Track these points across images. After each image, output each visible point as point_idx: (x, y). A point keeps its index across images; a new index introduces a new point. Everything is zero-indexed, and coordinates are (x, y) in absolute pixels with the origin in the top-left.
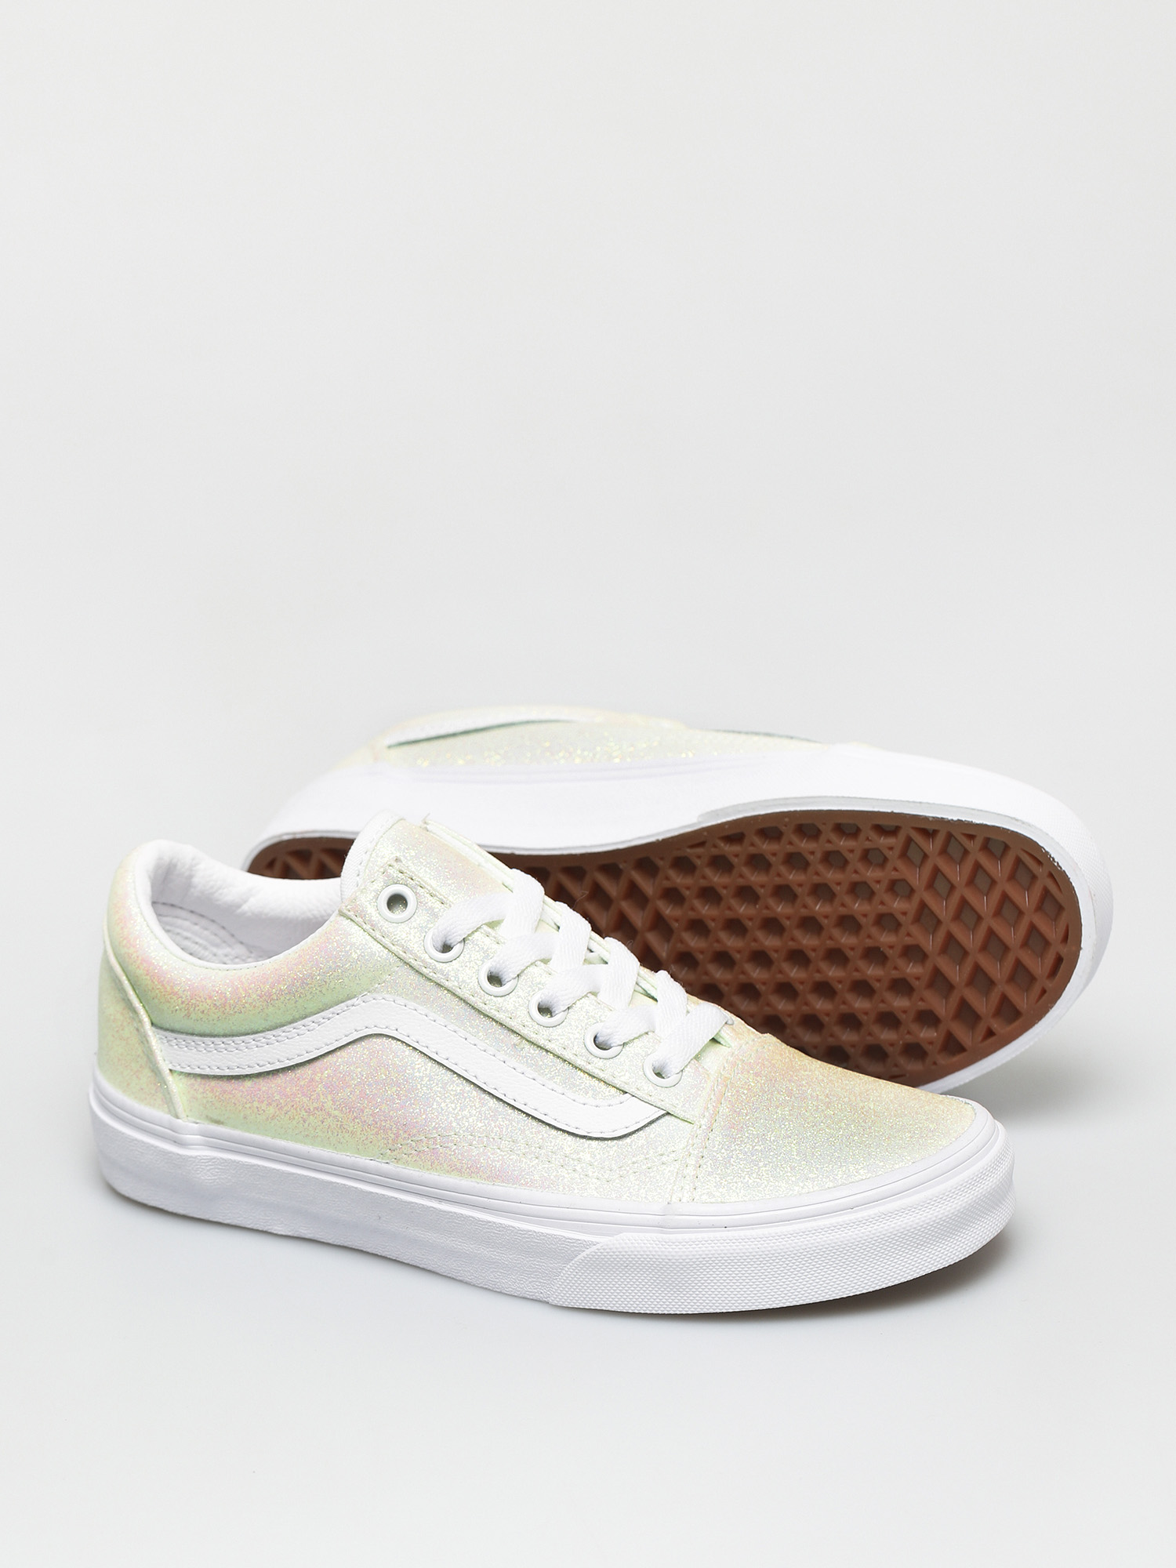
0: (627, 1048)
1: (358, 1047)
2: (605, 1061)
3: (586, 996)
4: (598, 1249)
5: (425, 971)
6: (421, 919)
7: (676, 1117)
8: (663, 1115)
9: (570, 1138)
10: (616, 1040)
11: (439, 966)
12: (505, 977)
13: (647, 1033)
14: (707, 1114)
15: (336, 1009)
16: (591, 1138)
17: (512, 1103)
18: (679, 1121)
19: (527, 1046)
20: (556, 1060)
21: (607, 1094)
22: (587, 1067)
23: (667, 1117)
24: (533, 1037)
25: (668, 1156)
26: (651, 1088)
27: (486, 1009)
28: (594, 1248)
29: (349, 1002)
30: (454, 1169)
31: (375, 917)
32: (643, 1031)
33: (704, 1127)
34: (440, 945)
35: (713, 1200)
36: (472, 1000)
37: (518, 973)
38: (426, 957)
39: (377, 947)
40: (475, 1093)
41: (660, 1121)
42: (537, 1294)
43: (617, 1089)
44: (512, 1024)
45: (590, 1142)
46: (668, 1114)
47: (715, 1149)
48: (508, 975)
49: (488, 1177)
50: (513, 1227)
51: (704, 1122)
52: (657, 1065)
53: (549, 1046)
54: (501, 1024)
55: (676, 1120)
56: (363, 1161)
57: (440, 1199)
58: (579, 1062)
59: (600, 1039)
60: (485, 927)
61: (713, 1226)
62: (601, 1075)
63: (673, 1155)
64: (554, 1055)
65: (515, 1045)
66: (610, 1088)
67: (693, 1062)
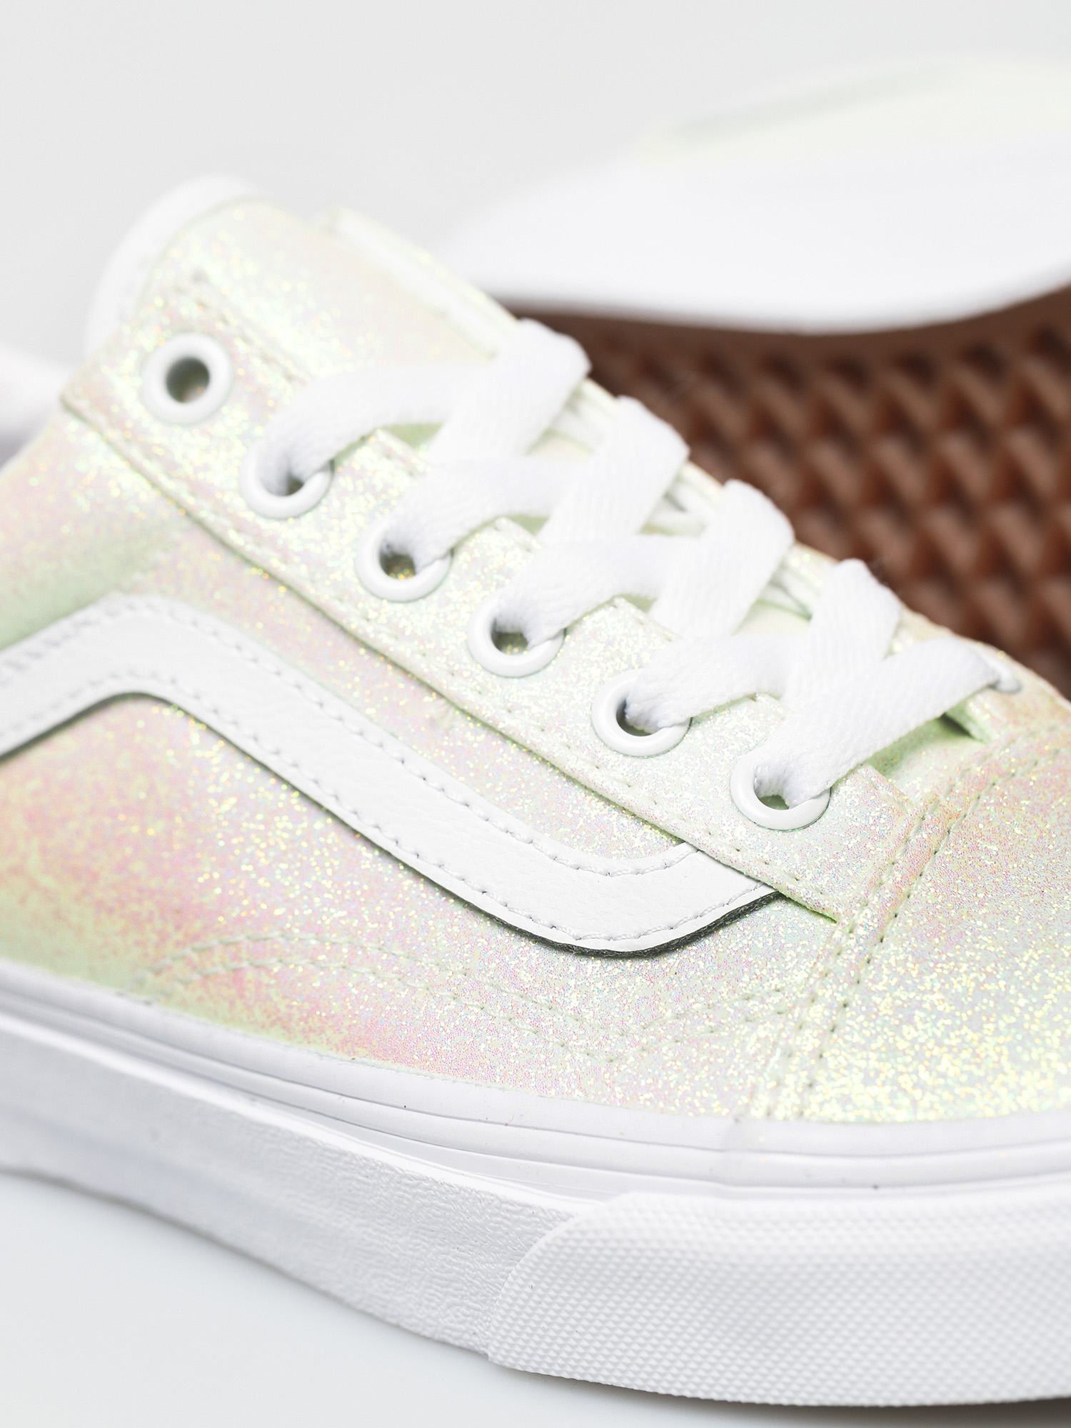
0: (697, 732)
1: (95, 727)
2: (636, 762)
3: (610, 603)
4: (569, 1232)
5: (234, 538)
6: (236, 417)
7: (797, 904)
8: (766, 900)
9: (536, 951)
10: (670, 712)
11: (269, 527)
12: (419, 558)
13: (753, 698)
14: (874, 900)
15: (54, 632)
16: (583, 953)
17: (412, 862)
18: (805, 916)
19: (461, 724)
20: (524, 759)
21: (637, 843)
22: (591, 776)
23: (776, 907)
24: (470, 699)
25: (763, 1001)
26: (741, 831)
27: (368, 631)
28: (560, 1230)
29: (79, 617)
30: (280, 1023)
31: (136, 410)
32: (739, 690)
33: (861, 931)
34: (275, 478)
35: (851, 1117)
36: (340, 609)
37: (450, 543)
38: (239, 503)
39: (131, 482)
40: (335, 837)
41: (759, 914)
42: (466, 1336)
43: (663, 831)
44: (422, 667)
45: (584, 961)
46: (778, 896)
47: (880, 987)
48: (425, 551)
49: (344, 1042)
50: (392, 1169)
51: (863, 917)
52: (766, 774)
53: (506, 723)
54: (405, 672)
55: (797, 911)
56: (105, 997)
57: (254, 1094)
58: (573, 763)
59: (631, 713)
60: (383, 436)
61: (844, 1184)
62: (625, 796)
63: (776, 999)
64: (521, 747)
65: (433, 722)
66: (647, 828)
67: (862, 771)
